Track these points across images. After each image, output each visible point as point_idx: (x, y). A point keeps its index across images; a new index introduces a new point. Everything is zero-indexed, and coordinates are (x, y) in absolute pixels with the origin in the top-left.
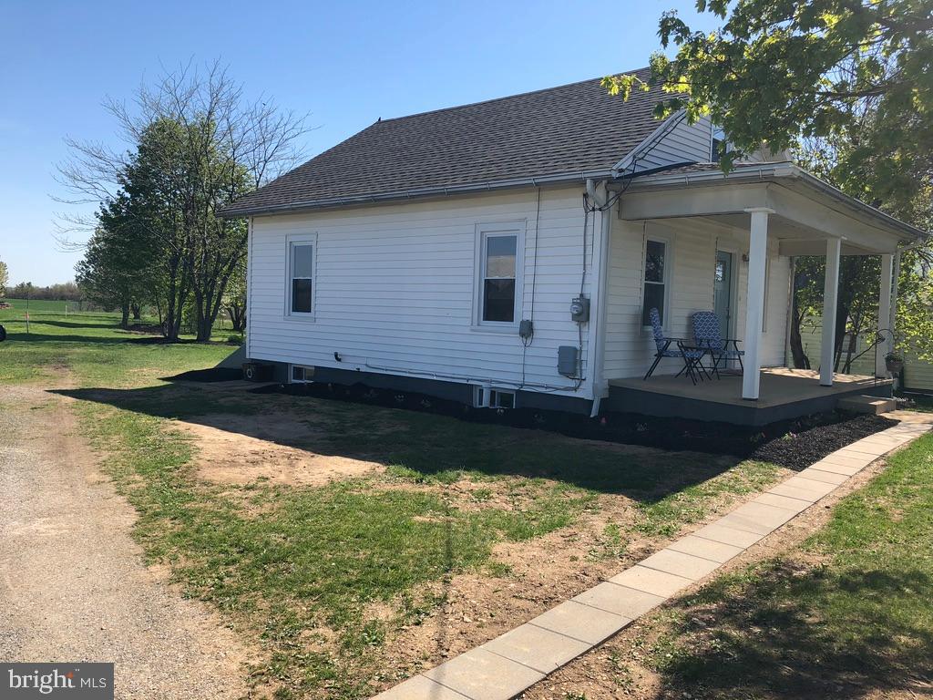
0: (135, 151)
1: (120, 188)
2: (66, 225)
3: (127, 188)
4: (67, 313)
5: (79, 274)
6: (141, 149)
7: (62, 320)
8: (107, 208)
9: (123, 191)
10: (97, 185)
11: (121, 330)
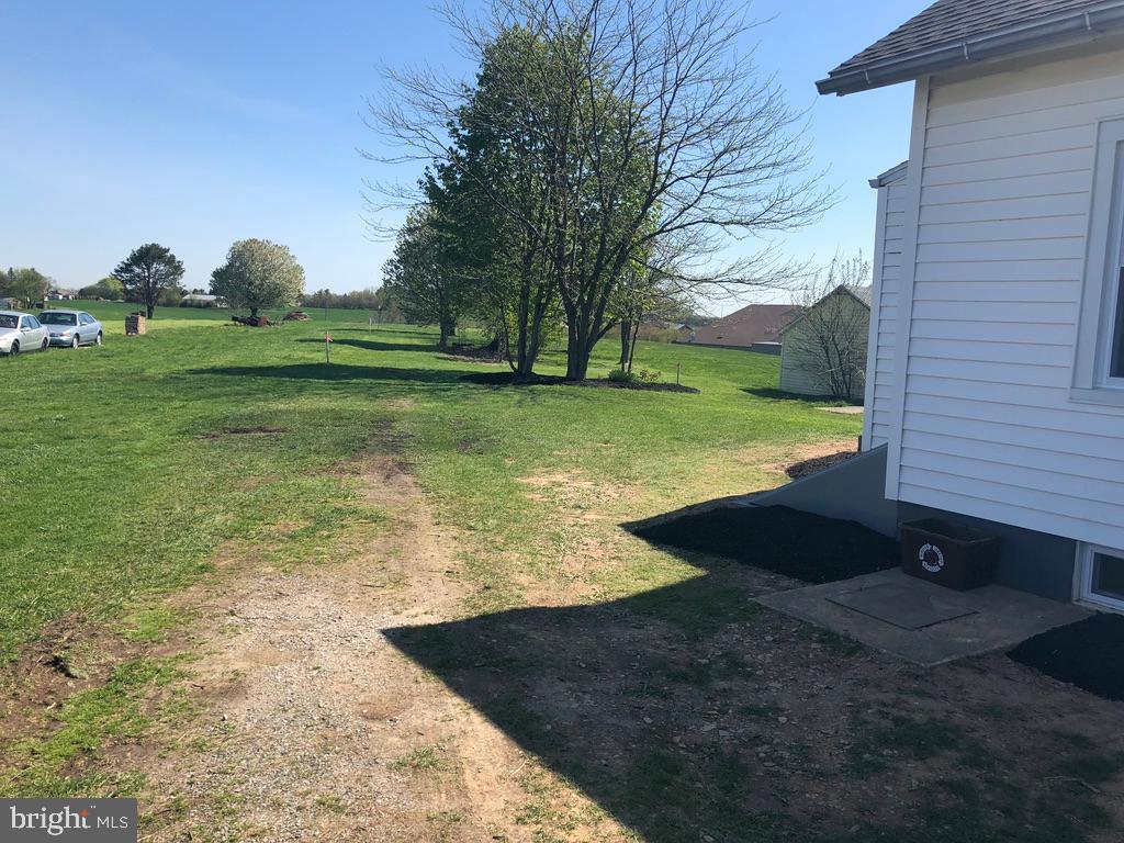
0: (473, 83)
1: (450, 142)
2: (379, 198)
3: (462, 142)
4: (371, 329)
5: (388, 277)
6: (483, 80)
7: (366, 338)
8: (435, 173)
9: (455, 147)
10: (425, 133)
11: (442, 355)
